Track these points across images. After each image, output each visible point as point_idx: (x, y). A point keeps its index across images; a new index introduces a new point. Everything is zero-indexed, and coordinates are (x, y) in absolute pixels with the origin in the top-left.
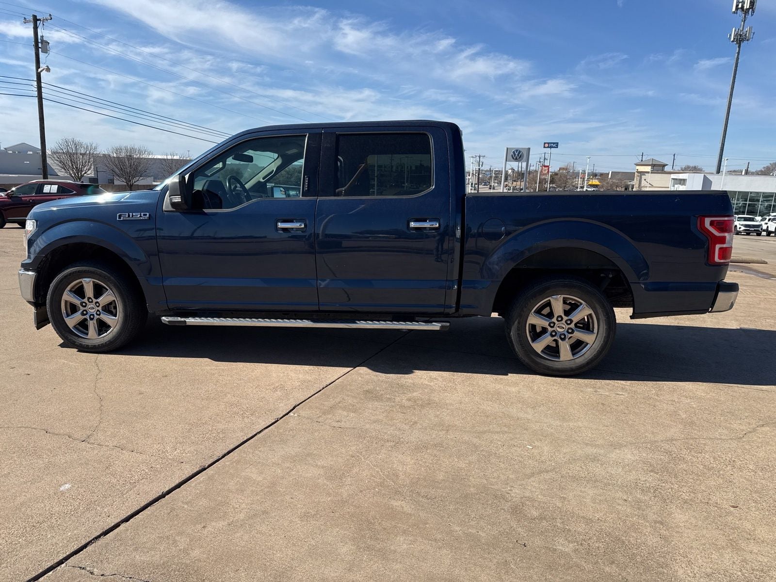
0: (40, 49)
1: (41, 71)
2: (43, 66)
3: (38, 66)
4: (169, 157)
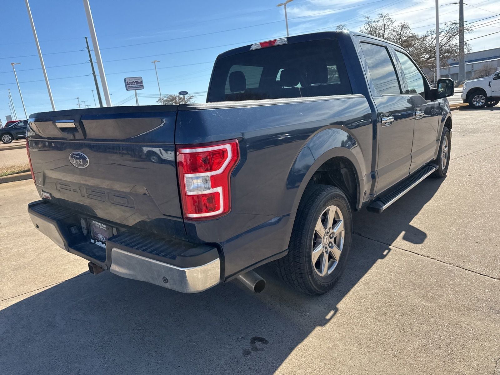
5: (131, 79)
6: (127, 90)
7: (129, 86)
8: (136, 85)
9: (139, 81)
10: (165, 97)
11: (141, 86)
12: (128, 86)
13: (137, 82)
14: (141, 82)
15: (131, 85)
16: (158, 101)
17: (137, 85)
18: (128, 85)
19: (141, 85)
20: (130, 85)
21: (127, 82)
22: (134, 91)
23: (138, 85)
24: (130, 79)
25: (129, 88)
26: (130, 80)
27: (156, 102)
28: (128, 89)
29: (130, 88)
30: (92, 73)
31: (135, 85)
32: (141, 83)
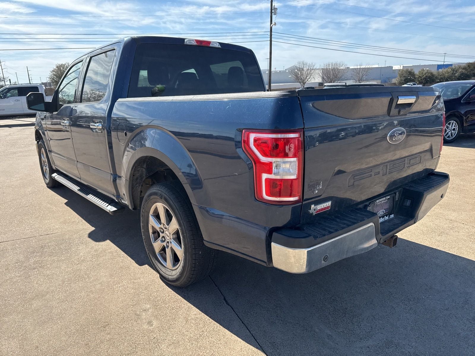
0: (273, 13)
1: (272, 26)
2: (273, 23)
3: (271, 23)
4: (359, 67)
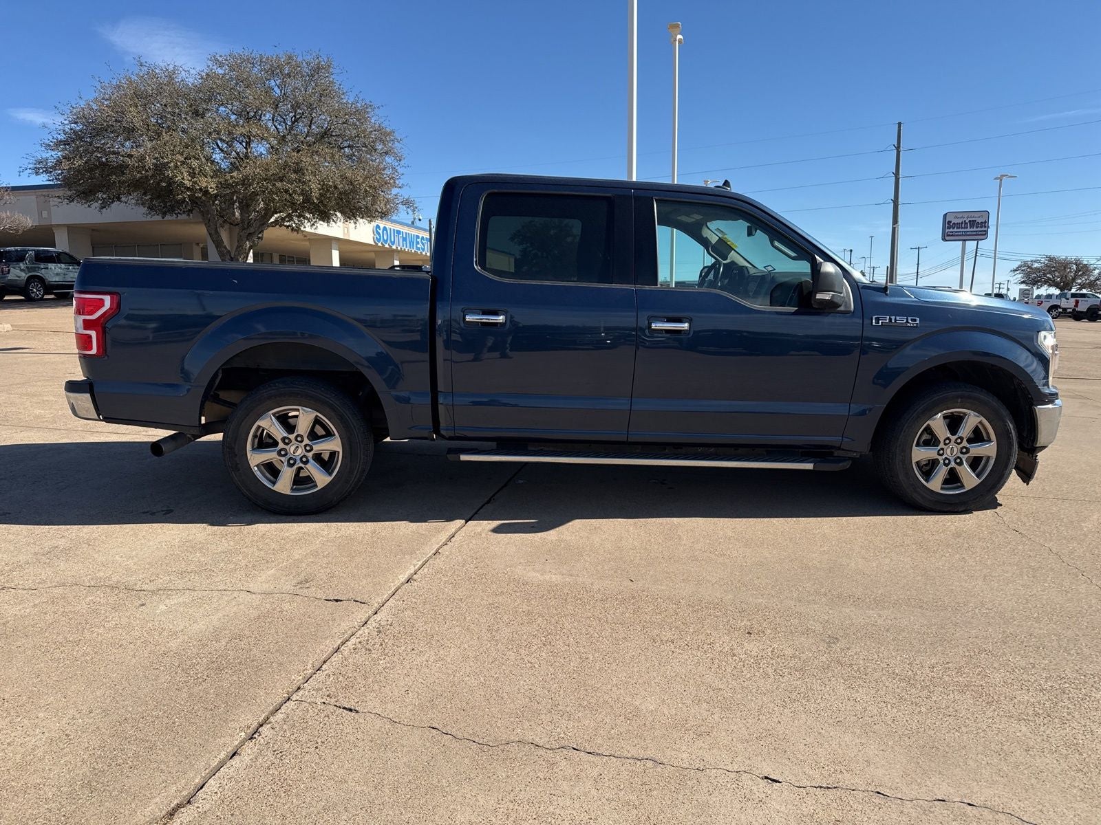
5: (960, 215)
6: (944, 239)
7: (951, 230)
8: (968, 229)
9: (979, 220)
10: (1037, 261)
11: (980, 233)
12: (947, 230)
13: (973, 223)
14: (985, 222)
15: (955, 230)
16: (1015, 270)
17: (972, 230)
18: (949, 228)
19: (983, 229)
20: (953, 228)
21: (950, 222)
22: (961, 242)
23: (975, 229)
24: (955, 214)
25: (949, 235)
26: (956, 217)
27: (1011, 271)
28: (947, 238)
29: (952, 235)
30: (893, 199)
31: (965, 230)
32: (985, 224)
